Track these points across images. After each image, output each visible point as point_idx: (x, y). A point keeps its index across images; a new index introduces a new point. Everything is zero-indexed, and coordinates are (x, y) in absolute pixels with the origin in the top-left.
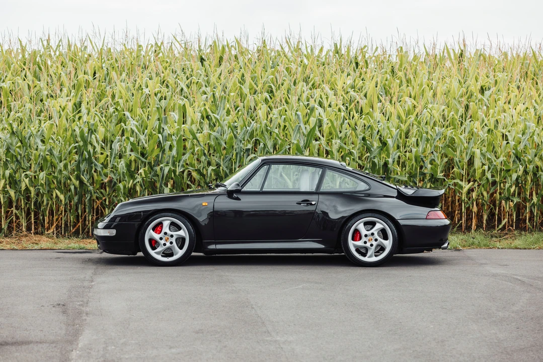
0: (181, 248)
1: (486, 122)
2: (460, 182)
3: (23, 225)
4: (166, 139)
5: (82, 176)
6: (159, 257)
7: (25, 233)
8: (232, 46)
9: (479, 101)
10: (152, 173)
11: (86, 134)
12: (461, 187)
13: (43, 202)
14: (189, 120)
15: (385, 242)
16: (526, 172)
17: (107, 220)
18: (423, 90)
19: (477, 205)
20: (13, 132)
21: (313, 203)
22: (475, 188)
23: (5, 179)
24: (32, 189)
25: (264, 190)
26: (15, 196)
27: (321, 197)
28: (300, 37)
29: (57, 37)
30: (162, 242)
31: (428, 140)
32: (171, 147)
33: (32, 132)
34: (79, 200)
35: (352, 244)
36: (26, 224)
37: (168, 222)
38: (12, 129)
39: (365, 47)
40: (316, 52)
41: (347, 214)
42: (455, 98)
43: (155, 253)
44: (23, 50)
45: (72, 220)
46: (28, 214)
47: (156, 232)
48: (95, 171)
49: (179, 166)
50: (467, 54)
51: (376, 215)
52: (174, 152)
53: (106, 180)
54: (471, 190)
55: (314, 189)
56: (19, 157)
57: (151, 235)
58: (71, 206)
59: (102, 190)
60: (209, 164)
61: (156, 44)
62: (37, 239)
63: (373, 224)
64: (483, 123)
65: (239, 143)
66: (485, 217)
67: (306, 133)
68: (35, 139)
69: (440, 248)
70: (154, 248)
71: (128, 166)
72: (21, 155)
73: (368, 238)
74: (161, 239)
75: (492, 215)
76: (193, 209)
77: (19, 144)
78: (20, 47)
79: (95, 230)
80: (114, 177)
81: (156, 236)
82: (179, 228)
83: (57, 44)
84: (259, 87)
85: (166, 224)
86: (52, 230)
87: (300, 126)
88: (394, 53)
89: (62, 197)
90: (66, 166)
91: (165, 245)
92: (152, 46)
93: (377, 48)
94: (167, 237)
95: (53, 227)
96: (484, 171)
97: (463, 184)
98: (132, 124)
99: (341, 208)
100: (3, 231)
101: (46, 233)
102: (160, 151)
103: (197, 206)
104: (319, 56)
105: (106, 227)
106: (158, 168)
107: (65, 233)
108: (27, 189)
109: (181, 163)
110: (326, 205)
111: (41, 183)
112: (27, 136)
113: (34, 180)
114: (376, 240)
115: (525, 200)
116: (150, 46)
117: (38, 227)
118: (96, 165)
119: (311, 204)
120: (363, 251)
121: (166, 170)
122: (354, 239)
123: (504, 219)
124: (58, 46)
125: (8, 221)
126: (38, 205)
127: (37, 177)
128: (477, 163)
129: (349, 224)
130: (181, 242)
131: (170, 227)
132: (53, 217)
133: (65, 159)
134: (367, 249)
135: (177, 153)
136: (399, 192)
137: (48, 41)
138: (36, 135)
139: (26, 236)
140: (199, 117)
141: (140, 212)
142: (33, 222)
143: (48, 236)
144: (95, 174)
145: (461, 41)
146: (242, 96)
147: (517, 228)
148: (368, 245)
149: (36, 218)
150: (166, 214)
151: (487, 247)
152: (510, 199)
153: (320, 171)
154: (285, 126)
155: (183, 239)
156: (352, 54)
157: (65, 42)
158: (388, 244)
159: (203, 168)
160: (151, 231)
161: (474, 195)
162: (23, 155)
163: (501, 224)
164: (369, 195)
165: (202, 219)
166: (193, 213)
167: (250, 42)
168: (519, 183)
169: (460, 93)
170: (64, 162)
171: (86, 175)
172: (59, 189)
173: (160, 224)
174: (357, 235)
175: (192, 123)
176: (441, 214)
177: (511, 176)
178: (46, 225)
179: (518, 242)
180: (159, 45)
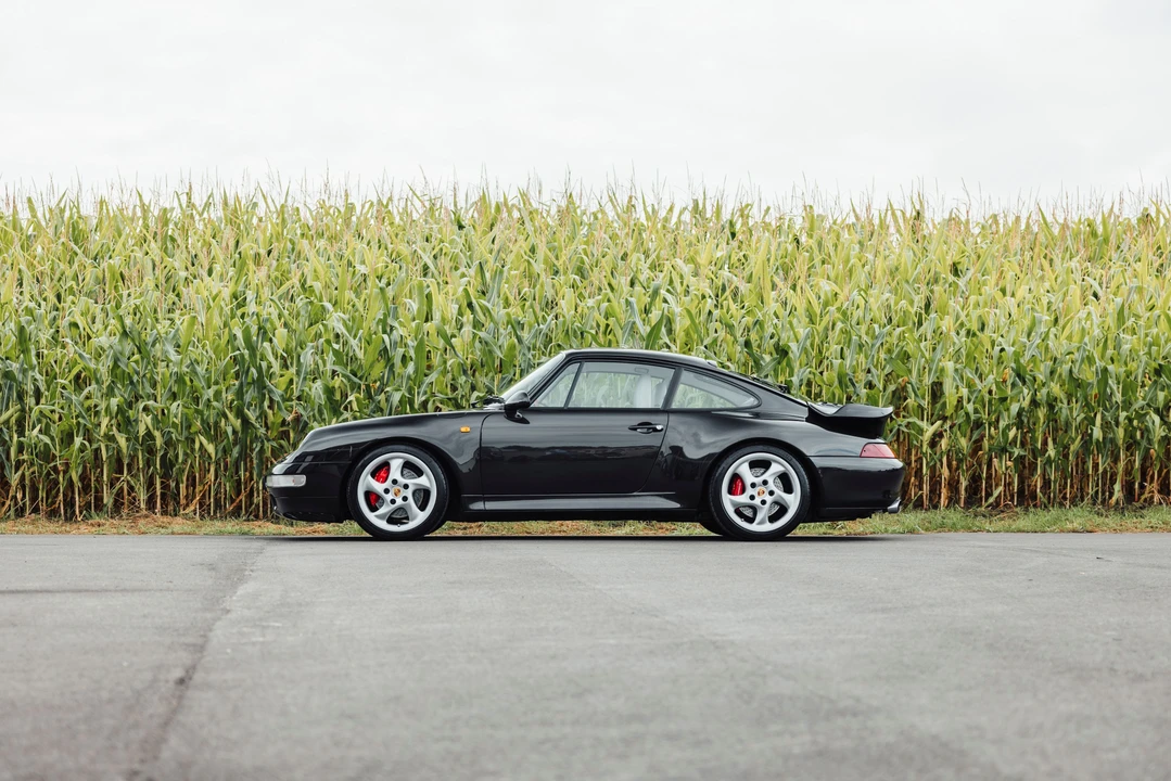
0: (422, 508)
1: (963, 318)
2: (919, 422)
3: (142, 498)
4: (395, 345)
5: (246, 410)
6: (383, 525)
7: (144, 512)
8: (513, 205)
9: (950, 286)
10: (372, 407)
11: (255, 338)
12: (921, 431)
13: (177, 456)
14: (437, 316)
15: (786, 497)
16: (1034, 403)
17: (290, 458)
18: (851, 271)
19: (949, 466)
20: (125, 331)
21: (659, 427)
22: (946, 431)
23: (111, 414)
24: (157, 434)
25: (571, 405)
26: (128, 447)
27: (673, 418)
28: (633, 186)
29: (204, 188)
30: (389, 497)
31: (861, 346)
32: (404, 359)
33: (159, 333)
34: (240, 454)
35: (728, 501)
36: (146, 497)
37: (400, 462)
38: (123, 327)
39: (747, 206)
40: (663, 214)
41: (717, 450)
42: (907, 282)
43: (377, 516)
44: (145, 210)
45: (228, 489)
46: (150, 484)
47: (378, 480)
48: (270, 407)
49: (418, 393)
50: (927, 215)
51: (772, 449)
52: (411, 368)
53: (289, 418)
54: (938, 435)
55: (660, 405)
56: (135, 378)
57: (369, 485)
58: (226, 464)
59: (282, 441)
60: (473, 388)
61: (380, 202)
62: (165, 520)
63: (766, 465)
64: (957, 320)
65: (526, 352)
66: (964, 483)
67: (645, 335)
68: (164, 345)
69: (885, 511)
70: (373, 509)
71: (330, 391)
72: (138, 373)
73: (757, 489)
74: (387, 491)
75: (975, 480)
76: (447, 439)
77: (137, 357)
78: (138, 203)
79: (268, 478)
80: (303, 413)
81: (379, 487)
82: (419, 473)
83: (204, 201)
84: (561, 262)
85: (396, 465)
86: (192, 508)
87: (634, 323)
88: (799, 212)
89: (211, 448)
90: (217, 395)
91: (393, 502)
92: (372, 204)
93: (768, 208)
94: (397, 487)
95: (194, 502)
96: (960, 400)
97: (924, 424)
98: (336, 320)
99: (705, 439)
100: (105, 509)
101: (182, 512)
102: (386, 367)
103: (454, 433)
104: (666, 220)
105: (288, 472)
106: (382, 397)
107: (215, 512)
108: (149, 435)
109: (423, 388)
110: (680, 433)
111: (173, 422)
112: (150, 340)
113: (161, 418)
114: (771, 493)
115: (1034, 452)
116: (367, 205)
117: (169, 503)
118: (270, 391)
119: (655, 430)
120: (749, 513)
121: (396, 397)
122: (731, 491)
123: (997, 486)
124: (208, 205)
125: (115, 491)
126: (168, 464)
127: (166, 411)
128: (948, 388)
129: (723, 465)
130: (422, 496)
131: (402, 472)
132: (194, 488)
133: (217, 383)
134: (754, 509)
135: (416, 371)
136: (812, 412)
137: (189, 195)
138: (166, 339)
139: (146, 517)
140: (455, 312)
141: (348, 446)
142: (158, 493)
143: (186, 516)
144: (270, 412)
145: (915, 197)
146: (532, 278)
147: (1020, 503)
148: (757, 501)
149: (165, 486)
150: (396, 447)
151: (969, 529)
152: (1007, 451)
153: (670, 373)
154: (608, 325)
155: (427, 492)
156: (726, 216)
157: (218, 199)
158: (793, 501)
159: (463, 396)
160: (369, 477)
161: (944, 443)
162: (141, 374)
163: (991, 495)
164: (757, 415)
165: (464, 460)
166: (448, 448)
167: (546, 198)
168: (1022, 422)
169: (915, 273)
170: (214, 388)
171: (254, 410)
172: (207, 434)
173: (386, 465)
174: (737, 484)
175: (443, 320)
176: (887, 450)
177: (1008, 409)
178: (183, 501)
179: (1022, 523)
180: (385, 203)
